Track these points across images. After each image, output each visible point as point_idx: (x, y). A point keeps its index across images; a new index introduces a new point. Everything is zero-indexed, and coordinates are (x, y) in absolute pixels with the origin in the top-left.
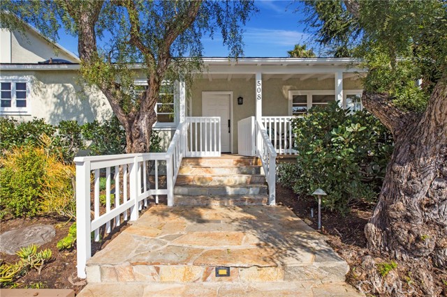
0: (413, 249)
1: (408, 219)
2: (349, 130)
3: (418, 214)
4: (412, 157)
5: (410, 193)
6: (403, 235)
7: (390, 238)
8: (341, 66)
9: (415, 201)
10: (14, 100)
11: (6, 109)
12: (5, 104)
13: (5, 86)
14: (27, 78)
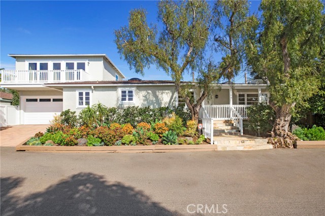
0: (280, 135)
1: (279, 129)
2: (266, 111)
3: (281, 128)
4: (279, 118)
5: (279, 124)
6: (278, 133)
7: (276, 134)
8: (260, 86)
9: (280, 126)
10: (127, 98)
11: (124, 102)
12: (124, 99)
13: (124, 92)
14: (133, 89)
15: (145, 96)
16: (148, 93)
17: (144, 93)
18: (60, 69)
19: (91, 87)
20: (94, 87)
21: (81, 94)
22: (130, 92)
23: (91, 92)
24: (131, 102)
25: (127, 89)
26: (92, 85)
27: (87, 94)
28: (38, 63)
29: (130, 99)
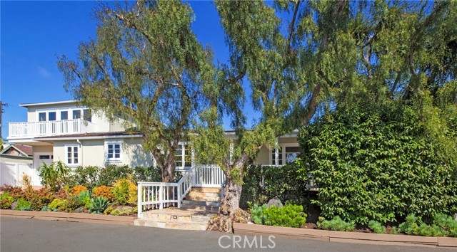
10: (114, 154)
11: (111, 159)
12: (110, 156)
13: (110, 146)
14: (120, 142)
15: (135, 152)
16: (138, 147)
17: (133, 147)
18: (67, 118)
19: (76, 140)
20: (80, 140)
21: (69, 149)
22: (117, 146)
23: (78, 146)
24: (118, 159)
25: (113, 143)
26: (78, 139)
27: (76, 149)
28: (47, 112)
29: (117, 156)
